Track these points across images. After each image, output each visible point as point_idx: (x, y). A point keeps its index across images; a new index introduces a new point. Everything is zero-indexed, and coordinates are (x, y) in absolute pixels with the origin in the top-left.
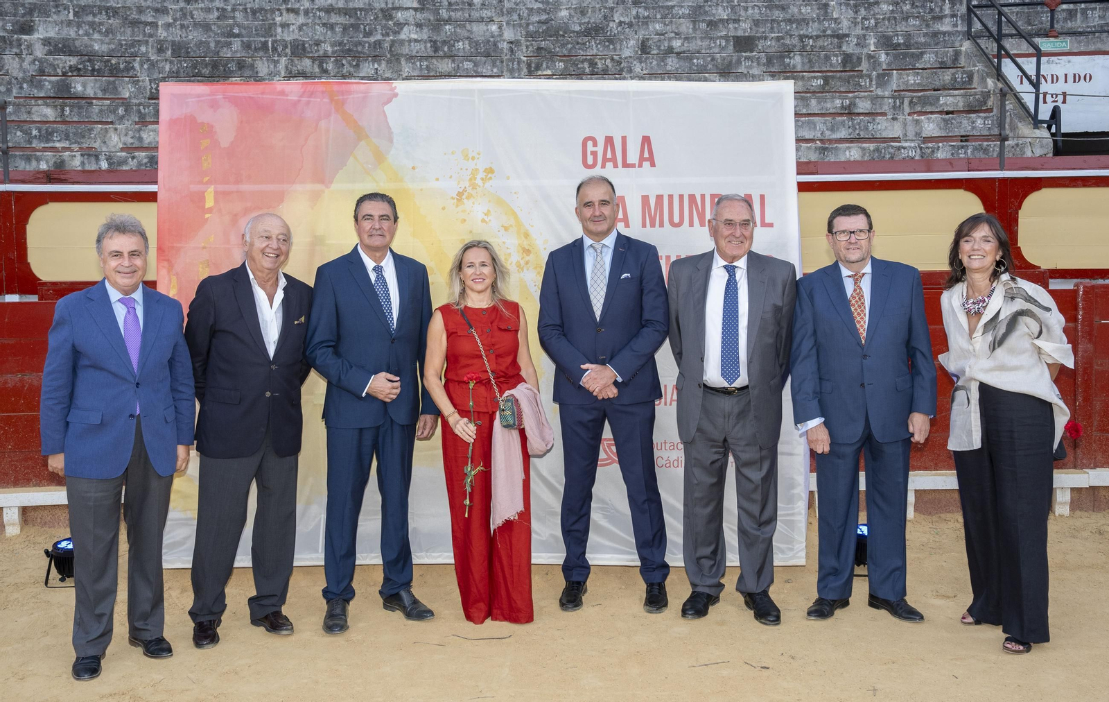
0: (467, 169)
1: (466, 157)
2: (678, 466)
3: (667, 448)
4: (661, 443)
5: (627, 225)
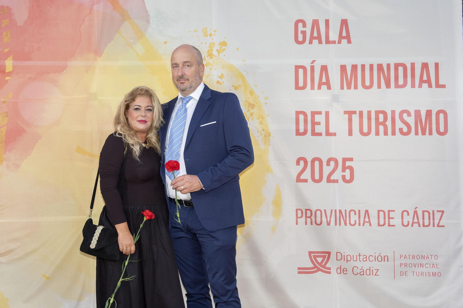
0: (206, 43)
1: (205, 34)
2: (370, 274)
3: (361, 259)
4: (357, 256)
5: (329, 88)
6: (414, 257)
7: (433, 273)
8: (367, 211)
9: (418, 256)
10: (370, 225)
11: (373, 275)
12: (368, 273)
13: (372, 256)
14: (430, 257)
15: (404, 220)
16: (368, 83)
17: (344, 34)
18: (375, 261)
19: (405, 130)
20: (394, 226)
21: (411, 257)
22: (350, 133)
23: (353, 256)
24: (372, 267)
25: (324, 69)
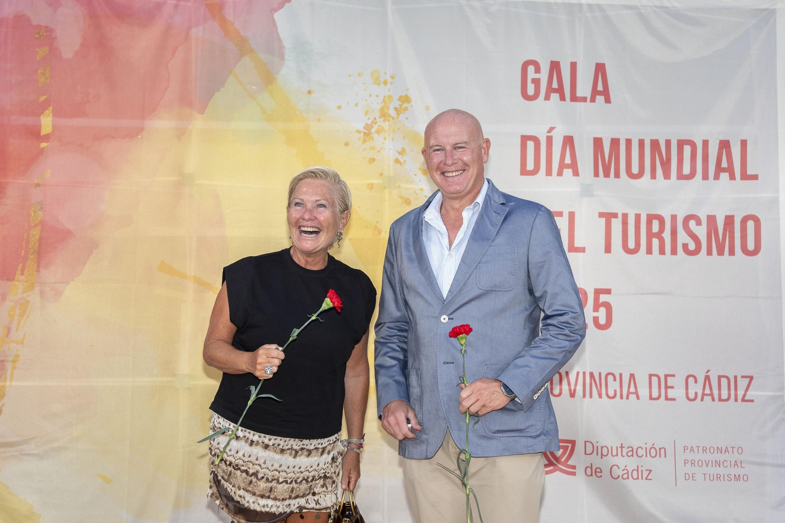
0: (377, 96)
1: (377, 81)
2: (638, 478)
3: (624, 454)
4: (617, 448)
5: (576, 173)
6: (705, 450)
7: (735, 475)
8: (632, 376)
9: (712, 449)
10: (638, 398)
11: (642, 479)
12: (635, 476)
13: (642, 449)
14: (730, 450)
15: (690, 391)
16: (635, 170)
17: (600, 87)
18: (646, 456)
19: (692, 246)
20: (674, 399)
21: (701, 449)
22: (608, 249)
23: (612, 447)
24: (642, 466)
25: (569, 141)
